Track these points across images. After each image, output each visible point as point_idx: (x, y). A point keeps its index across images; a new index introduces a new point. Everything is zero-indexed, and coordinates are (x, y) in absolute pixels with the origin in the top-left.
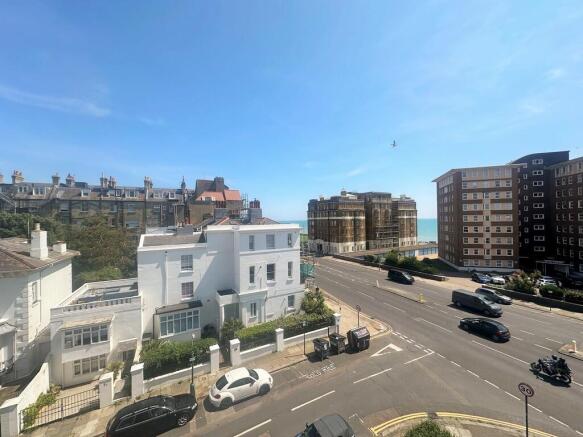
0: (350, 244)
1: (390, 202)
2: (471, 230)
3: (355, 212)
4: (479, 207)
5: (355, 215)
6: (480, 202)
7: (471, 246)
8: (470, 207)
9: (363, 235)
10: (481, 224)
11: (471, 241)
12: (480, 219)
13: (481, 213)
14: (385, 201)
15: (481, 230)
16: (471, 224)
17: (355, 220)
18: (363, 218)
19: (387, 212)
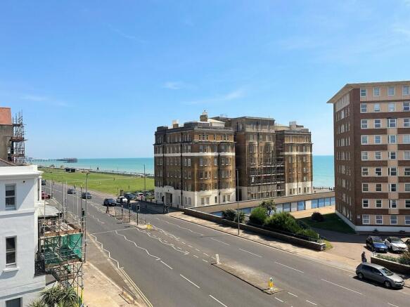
0: (212, 193)
1: (273, 131)
2: (372, 172)
3: (219, 145)
4: (383, 140)
5: (219, 151)
6: (384, 132)
7: (372, 196)
8: (370, 140)
9: (231, 179)
10: (385, 163)
11: (372, 188)
12: (384, 156)
13: (384, 148)
14: (265, 131)
15: (384, 172)
16: (372, 164)
17: (219, 158)
18: (231, 154)
19: (267, 146)
